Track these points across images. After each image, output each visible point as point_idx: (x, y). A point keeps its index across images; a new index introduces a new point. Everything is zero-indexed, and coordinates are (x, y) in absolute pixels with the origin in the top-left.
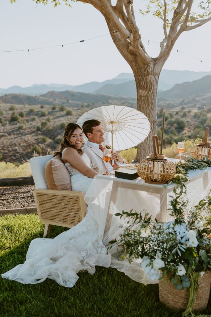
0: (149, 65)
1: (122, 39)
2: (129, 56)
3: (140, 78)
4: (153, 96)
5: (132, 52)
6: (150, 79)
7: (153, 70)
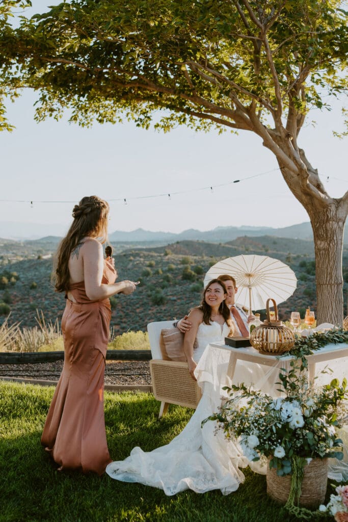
0: (329, 208)
2: (304, 197)
3: (318, 225)
4: (335, 250)
6: (331, 226)
7: (336, 214)
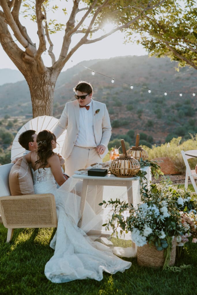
0: (46, 74)
1: (13, 47)
4: (50, 106)
5: (27, 61)
6: (47, 89)
7: (50, 79)
